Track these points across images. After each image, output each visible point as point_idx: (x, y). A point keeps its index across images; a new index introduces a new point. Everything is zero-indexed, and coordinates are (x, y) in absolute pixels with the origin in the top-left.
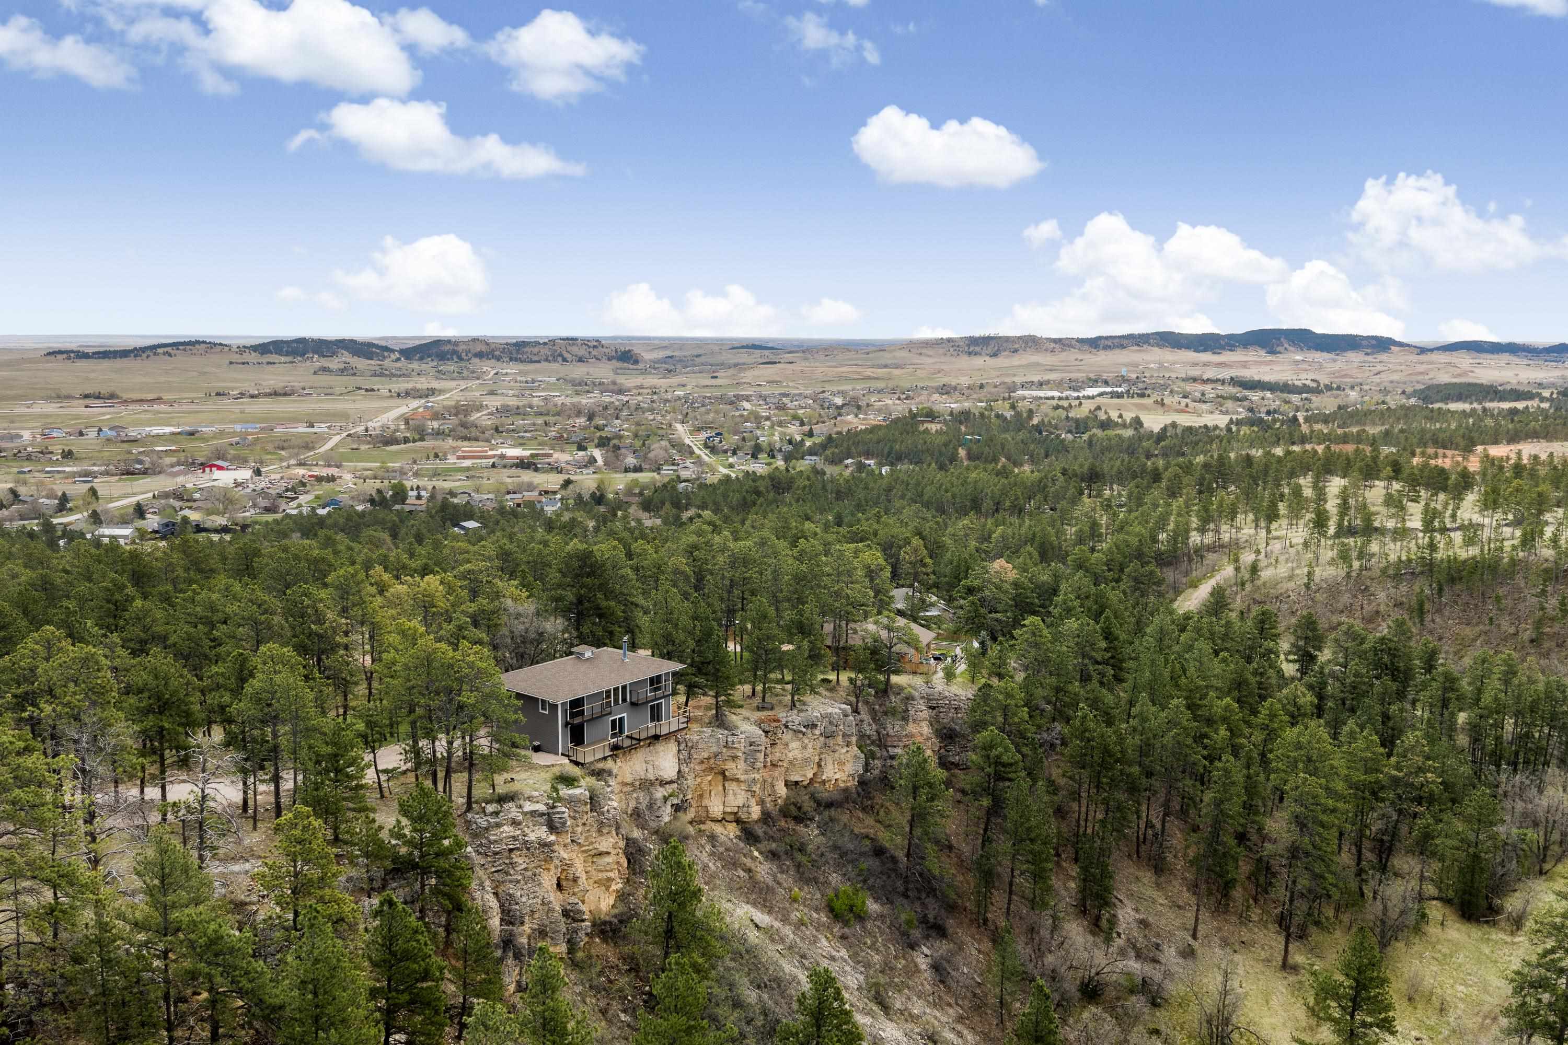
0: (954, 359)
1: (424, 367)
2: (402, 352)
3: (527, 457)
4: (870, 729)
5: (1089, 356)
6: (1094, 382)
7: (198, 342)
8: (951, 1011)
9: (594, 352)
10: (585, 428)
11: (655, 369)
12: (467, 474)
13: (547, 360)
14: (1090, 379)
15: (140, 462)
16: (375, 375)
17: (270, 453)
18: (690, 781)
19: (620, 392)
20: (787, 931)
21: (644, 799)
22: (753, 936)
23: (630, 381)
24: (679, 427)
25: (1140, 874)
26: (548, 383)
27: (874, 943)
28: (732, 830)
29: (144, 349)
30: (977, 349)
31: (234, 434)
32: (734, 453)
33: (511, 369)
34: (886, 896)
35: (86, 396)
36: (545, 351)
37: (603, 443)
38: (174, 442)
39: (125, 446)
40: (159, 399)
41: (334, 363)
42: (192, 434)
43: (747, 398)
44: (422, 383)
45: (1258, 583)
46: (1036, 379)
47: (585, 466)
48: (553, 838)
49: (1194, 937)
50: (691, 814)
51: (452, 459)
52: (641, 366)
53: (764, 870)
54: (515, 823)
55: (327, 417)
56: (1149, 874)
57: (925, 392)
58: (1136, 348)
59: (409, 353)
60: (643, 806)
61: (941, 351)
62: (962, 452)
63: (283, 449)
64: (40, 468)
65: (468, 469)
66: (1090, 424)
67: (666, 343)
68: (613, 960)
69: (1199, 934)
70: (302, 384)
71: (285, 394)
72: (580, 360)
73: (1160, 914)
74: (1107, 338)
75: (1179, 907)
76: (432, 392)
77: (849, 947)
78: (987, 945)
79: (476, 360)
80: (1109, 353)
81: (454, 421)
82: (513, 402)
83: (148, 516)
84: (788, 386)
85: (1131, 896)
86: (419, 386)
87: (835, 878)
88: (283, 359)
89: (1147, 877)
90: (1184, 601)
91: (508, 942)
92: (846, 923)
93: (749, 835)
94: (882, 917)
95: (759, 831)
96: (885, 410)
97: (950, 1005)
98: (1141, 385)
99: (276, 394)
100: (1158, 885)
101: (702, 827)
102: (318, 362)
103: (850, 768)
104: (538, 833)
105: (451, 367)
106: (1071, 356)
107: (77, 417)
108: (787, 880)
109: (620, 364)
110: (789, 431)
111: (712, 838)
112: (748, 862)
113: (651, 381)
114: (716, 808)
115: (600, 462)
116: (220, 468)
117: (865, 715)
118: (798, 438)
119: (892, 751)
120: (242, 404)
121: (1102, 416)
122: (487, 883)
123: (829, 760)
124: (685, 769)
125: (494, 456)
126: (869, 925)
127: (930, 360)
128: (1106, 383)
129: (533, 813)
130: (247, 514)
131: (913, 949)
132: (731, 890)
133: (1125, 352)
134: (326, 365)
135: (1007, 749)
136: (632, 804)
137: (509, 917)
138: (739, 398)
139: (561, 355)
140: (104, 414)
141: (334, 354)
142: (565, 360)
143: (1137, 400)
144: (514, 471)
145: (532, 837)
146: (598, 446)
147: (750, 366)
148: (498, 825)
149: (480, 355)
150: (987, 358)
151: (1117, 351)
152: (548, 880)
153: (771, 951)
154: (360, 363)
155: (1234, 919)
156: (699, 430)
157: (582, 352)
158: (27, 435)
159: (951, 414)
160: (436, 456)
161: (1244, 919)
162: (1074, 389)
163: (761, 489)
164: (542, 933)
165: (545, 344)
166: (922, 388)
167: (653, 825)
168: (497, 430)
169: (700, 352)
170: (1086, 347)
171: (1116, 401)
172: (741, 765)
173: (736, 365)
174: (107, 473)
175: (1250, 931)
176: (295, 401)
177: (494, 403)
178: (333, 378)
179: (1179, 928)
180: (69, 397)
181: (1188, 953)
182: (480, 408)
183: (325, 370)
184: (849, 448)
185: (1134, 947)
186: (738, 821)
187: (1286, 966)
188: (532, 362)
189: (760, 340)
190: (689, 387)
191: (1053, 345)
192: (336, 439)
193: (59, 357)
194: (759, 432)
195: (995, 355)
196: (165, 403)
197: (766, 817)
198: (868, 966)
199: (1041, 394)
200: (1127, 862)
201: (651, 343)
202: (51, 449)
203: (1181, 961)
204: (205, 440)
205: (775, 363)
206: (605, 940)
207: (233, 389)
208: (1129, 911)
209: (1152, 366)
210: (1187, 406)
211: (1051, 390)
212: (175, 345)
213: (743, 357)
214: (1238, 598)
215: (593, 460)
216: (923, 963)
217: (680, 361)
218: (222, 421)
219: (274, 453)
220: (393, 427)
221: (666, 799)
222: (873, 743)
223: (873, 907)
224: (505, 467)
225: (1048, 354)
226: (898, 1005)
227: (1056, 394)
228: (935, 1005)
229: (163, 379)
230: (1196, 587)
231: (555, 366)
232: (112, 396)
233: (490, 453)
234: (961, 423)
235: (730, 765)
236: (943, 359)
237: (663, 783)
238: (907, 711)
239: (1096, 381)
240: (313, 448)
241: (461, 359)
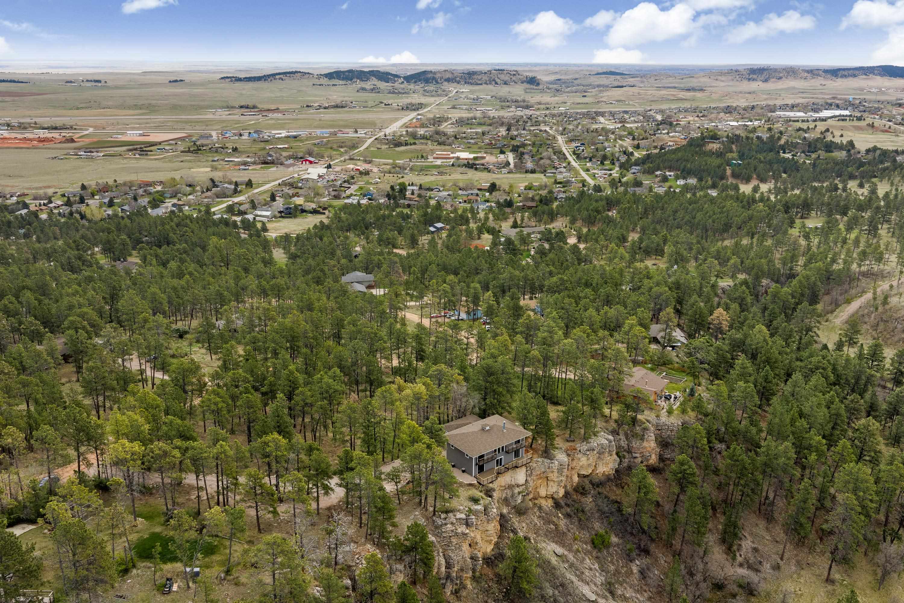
0: (738, 83)
1: (417, 87)
2: (405, 78)
3: (471, 159)
4: (624, 443)
5: (831, 82)
6: (829, 106)
7: (296, 72)
8: (646, 594)
9: (514, 78)
10: (504, 138)
11: (549, 89)
12: (438, 170)
13: (486, 83)
14: (827, 103)
15: (271, 156)
16: (390, 93)
17: (334, 150)
18: (531, 483)
19: (527, 107)
20: (571, 556)
21: (509, 493)
22: (554, 560)
23: (534, 98)
24: (559, 138)
25: (759, 522)
26: (486, 100)
27: (612, 560)
28: (550, 502)
29: (269, 76)
30: (755, 76)
31: (317, 138)
32: (590, 160)
33: (465, 89)
34: (622, 534)
35: (242, 107)
36: (485, 78)
37: (515, 149)
38: (287, 143)
39: (262, 145)
40: (277, 110)
41: (368, 85)
42: (295, 137)
43: (602, 114)
44: (416, 99)
45: (887, 307)
46: (790, 102)
47: (504, 167)
48: (467, 531)
49: (782, 559)
50: (531, 496)
51: (431, 159)
52: (541, 87)
53: (563, 523)
54: (452, 523)
55: (364, 124)
56: (763, 522)
57: (715, 111)
58: (864, 77)
59: (408, 79)
60: (509, 496)
61: (730, 78)
62: (729, 172)
63: (342, 147)
64: (222, 157)
65: (439, 167)
66: (819, 145)
67: (557, 69)
68: (491, 576)
69: (785, 558)
70: (351, 99)
71: (342, 107)
72: (505, 83)
73: (765, 545)
74: (844, 70)
75: (777, 542)
76: (420, 106)
77: (599, 563)
78: (670, 558)
79: (446, 83)
80: (844, 80)
81: (432, 128)
82: (465, 115)
83: (277, 198)
84: (629, 104)
85: (751, 534)
86: (414, 101)
87: (597, 525)
88: (341, 82)
89: (762, 524)
90: (841, 311)
91: (448, 577)
92: (600, 550)
93: (557, 505)
94: (618, 545)
95: (562, 503)
96: (687, 128)
97: (645, 591)
98: (862, 108)
99: (337, 106)
100: (767, 528)
101: (536, 502)
102: (359, 84)
103: (611, 465)
104: (462, 529)
105: (431, 87)
106: (817, 82)
107: (238, 122)
108: (574, 529)
109: (528, 86)
110: (625, 144)
111: (540, 508)
112: (555, 519)
113: (547, 98)
114: (543, 492)
115: (512, 166)
116: (311, 162)
117: (622, 437)
118: (630, 150)
119: (634, 455)
120: (320, 113)
121: (829, 138)
122: (441, 550)
123: (601, 464)
124: (529, 479)
125: (453, 158)
126: (611, 550)
127: (722, 84)
128: (838, 107)
129: (460, 519)
130: (325, 199)
131: (631, 561)
132: (546, 535)
133: (855, 79)
134: (364, 86)
135: (690, 467)
136: (504, 495)
137: (449, 566)
138: (598, 114)
139: (494, 80)
140: (251, 120)
141: (368, 79)
142: (496, 83)
143: (856, 123)
144: (464, 169)
145: (459, 531)
146: (511, 151)
147: (606, 87)
148: (446, 524)
149: (448, 80)
150: (760, 83)
151: (851, 79)
152: (465, 547)
153: (562, 567)
154: (382, 85)
155: (806, 550)
156: (571, 141)
157: (507, 78)
158: (214, 134)
159: (728, 137)
160: (422, 157)
161: (811, 550)
162: (815, 111)
163: (600, 208)
164: (462, 570)
165: (485, 73)
166: (714, 108)
167: (513, 504)
168: (456, 137)
169: (577, 76)
170: (829, 76)
171: (841, 123)
172: (556, 474)
173: (599, 86)
174: (254, 163)
175: (813, 557)
176: (347, 112)
177: (455, 115)
178: (367, 94)
179: (774, 553)
180: (233, 107)
181: (777, 568)
182: (447, 119)
183: (363, 89)
184: (659, 165)
185: (748, 562)
186: (553, 498)
187: (829, 580)
188: (477, 84)
189: (615, 66)
190: (568, 104)
191: (806, 74)
192: (369, 141)
193: (227, 80)
194: (606, 144)
195: (766, 81)
196: (281, 112)
197: (567, 494)
198: (608, 572)
199: (791, 114)
200: (753, 515)
201: (547, 68)
202: (227, 145)
203: (771, 571)
204: (302, 141)
205: (622, 87)
206: (488, 566)
207: (315, 102)
208: (749, 542)
209: (873, 90)
210: (890, 127)
211: (799, 111)
212: (285, 73)
213: (603, 80)
214: (873, 316)
215: (508, 164)
216: (635, 569)
217: (564, 83)
218: (310, 127)
219: (337, 150)
220: (399, 134)
221: (519, 493)
222: (625, 451)
223: (614, 539)
224: (459, 166)
225: (803, 81)
226: (620, 592)
227: (801, 114)
228: (638, 591)
229: (278, 94)
230: (850, 303)
231: (490, 87)
232: (254, 107)
233: (452, 155)
234: (733, 143)
235: (550, 475)
236: (731, 83)
237: (518, 486)
238: (643, 435)
239: (831, 105)
240: (358, 148)
241: (437, 82)
